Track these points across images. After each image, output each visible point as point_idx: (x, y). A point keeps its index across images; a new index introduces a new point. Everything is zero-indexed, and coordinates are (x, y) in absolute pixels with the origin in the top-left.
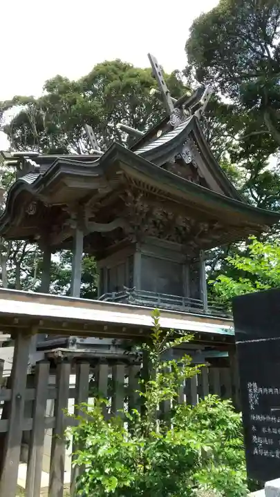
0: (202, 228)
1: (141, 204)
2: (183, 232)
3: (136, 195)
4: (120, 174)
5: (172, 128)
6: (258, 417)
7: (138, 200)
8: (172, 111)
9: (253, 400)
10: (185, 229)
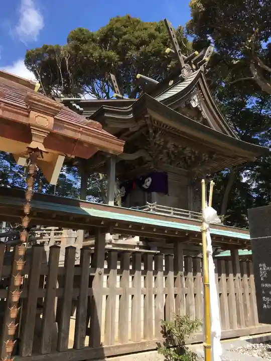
0: (204, 158)
1: (159, 139)
2: (189, 161)
3: (155, 132)
4: (147, 118)
5: (183, 80)
6: (266, 285)
7: (157, 136)
8: (183, 66)
9: (263, 275)
10: (190, 158)
